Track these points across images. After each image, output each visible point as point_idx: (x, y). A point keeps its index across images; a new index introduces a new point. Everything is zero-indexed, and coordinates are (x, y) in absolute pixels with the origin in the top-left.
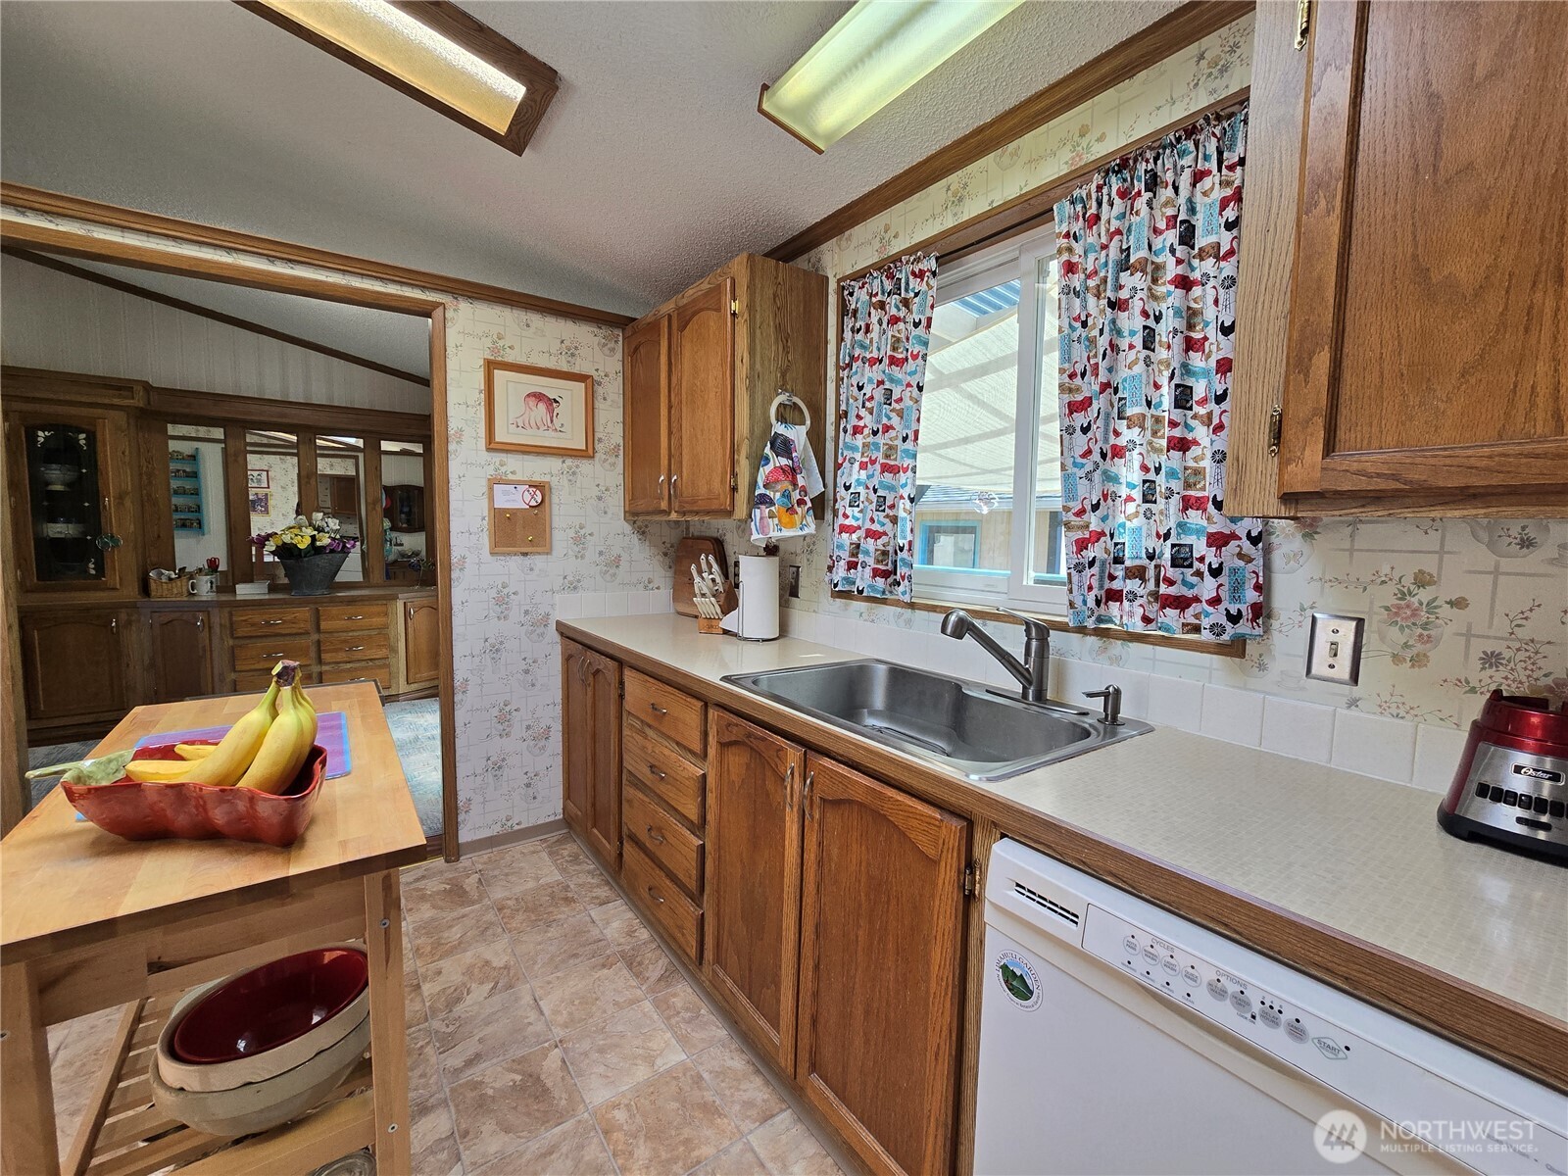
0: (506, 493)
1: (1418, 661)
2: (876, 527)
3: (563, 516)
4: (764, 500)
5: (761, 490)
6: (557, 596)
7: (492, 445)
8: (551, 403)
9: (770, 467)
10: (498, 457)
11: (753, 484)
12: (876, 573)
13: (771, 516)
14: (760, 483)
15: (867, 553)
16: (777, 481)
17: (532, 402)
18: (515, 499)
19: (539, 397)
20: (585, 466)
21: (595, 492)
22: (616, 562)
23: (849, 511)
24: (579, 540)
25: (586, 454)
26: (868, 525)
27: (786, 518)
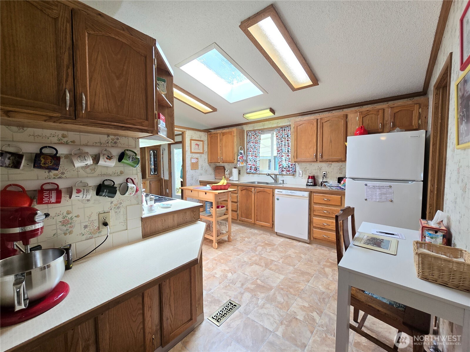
0: (193, 160)
1: (306, 174)
2: (254, 164)
3: (200, 163)
4: (239, 161)
5: (238, 160)
6: (199, 176)
7: (191, 152)
8: (198, 145)
9: (240, 156)
10: (192, 154)
11: (237, 159)
12: (254, 170)
13: (240, 163)
14: (238, 158)
15: (253, 167)
16: (241, 158)
17: (196, 145)
18: (194, 161)
19: (197, 144)
20: (203, 155)
21: (204, 159)
22: (207, 171)
23: (250, 162)
24: (202, 167)
25: (203, 153)
26: (253, 164)
27: (242, 163)
